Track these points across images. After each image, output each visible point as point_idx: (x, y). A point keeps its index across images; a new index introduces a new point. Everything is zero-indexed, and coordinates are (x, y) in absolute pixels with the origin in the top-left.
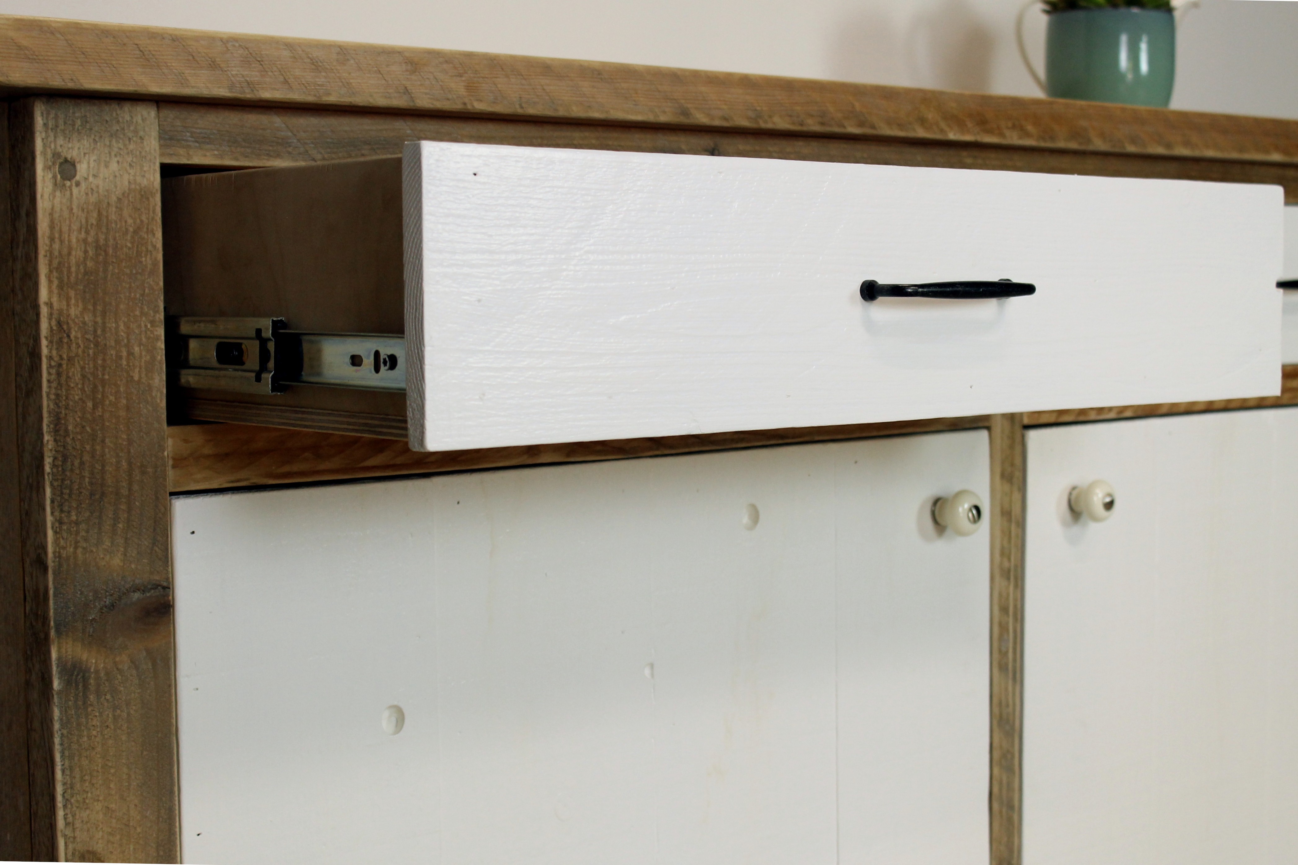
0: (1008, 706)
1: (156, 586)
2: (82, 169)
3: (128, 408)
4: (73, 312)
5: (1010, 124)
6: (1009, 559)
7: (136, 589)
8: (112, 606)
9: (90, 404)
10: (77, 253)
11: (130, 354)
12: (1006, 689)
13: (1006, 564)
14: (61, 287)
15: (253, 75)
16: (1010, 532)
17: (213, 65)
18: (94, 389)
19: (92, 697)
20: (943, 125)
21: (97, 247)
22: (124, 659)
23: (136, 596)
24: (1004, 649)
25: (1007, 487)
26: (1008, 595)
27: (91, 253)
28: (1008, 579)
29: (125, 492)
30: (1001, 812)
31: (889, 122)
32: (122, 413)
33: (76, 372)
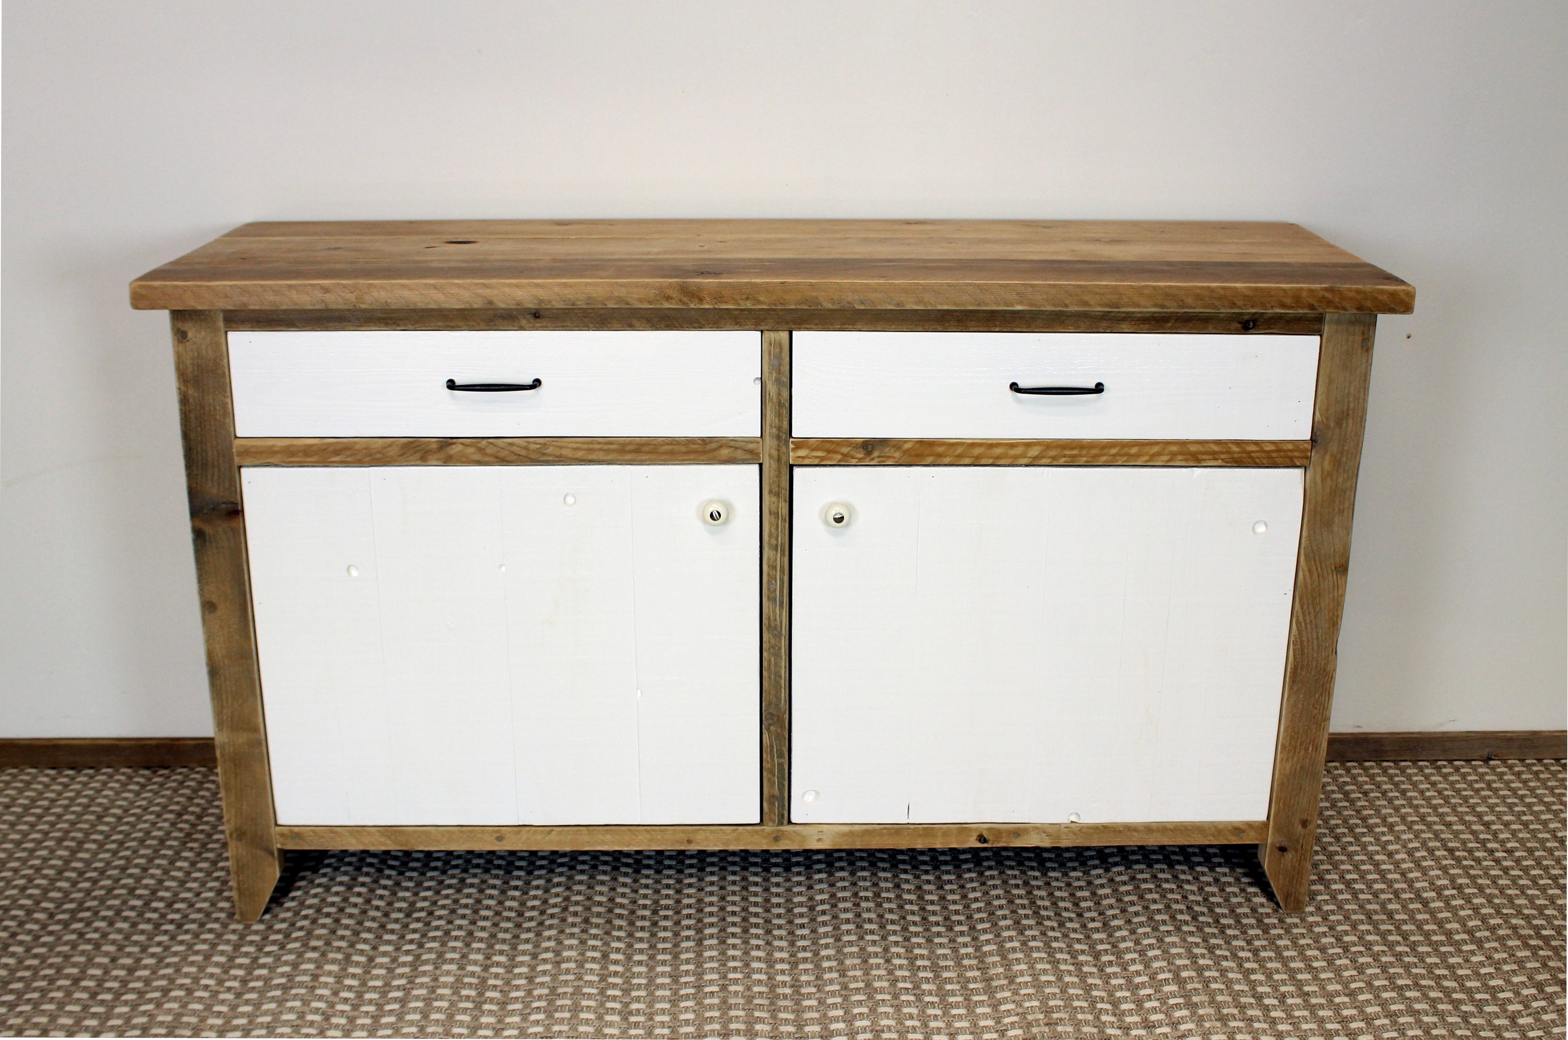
0: (776, 620)
1: (233, 503)
2: (190, 335)
3: (216, 431)
4: (190, 392)
5: (744, 297)
6: (777, 540)
7: (224, 503)
8: (214, 509)
9: (199, 429)
10: (190, 369)
11: (215, 409)
12: (774, 611)
13: (774, 542)
14: (184, 381)
15: (245, 299)
16: (777, 525)
17: (226, 297)
18: (201, 423)
19: (208, 544)
20: (685, 300)
21: (198, 366)
22: (220, 529)
23: (224, 506)
24: (772, 589)
25: (774, 499)
26: (776, 559)
27: (196, 368)
28: (776, 550)
29: (216, 464)
30: (769, 677)
31: (640, 300)
32: (214, 433)
33: (192, 416)
